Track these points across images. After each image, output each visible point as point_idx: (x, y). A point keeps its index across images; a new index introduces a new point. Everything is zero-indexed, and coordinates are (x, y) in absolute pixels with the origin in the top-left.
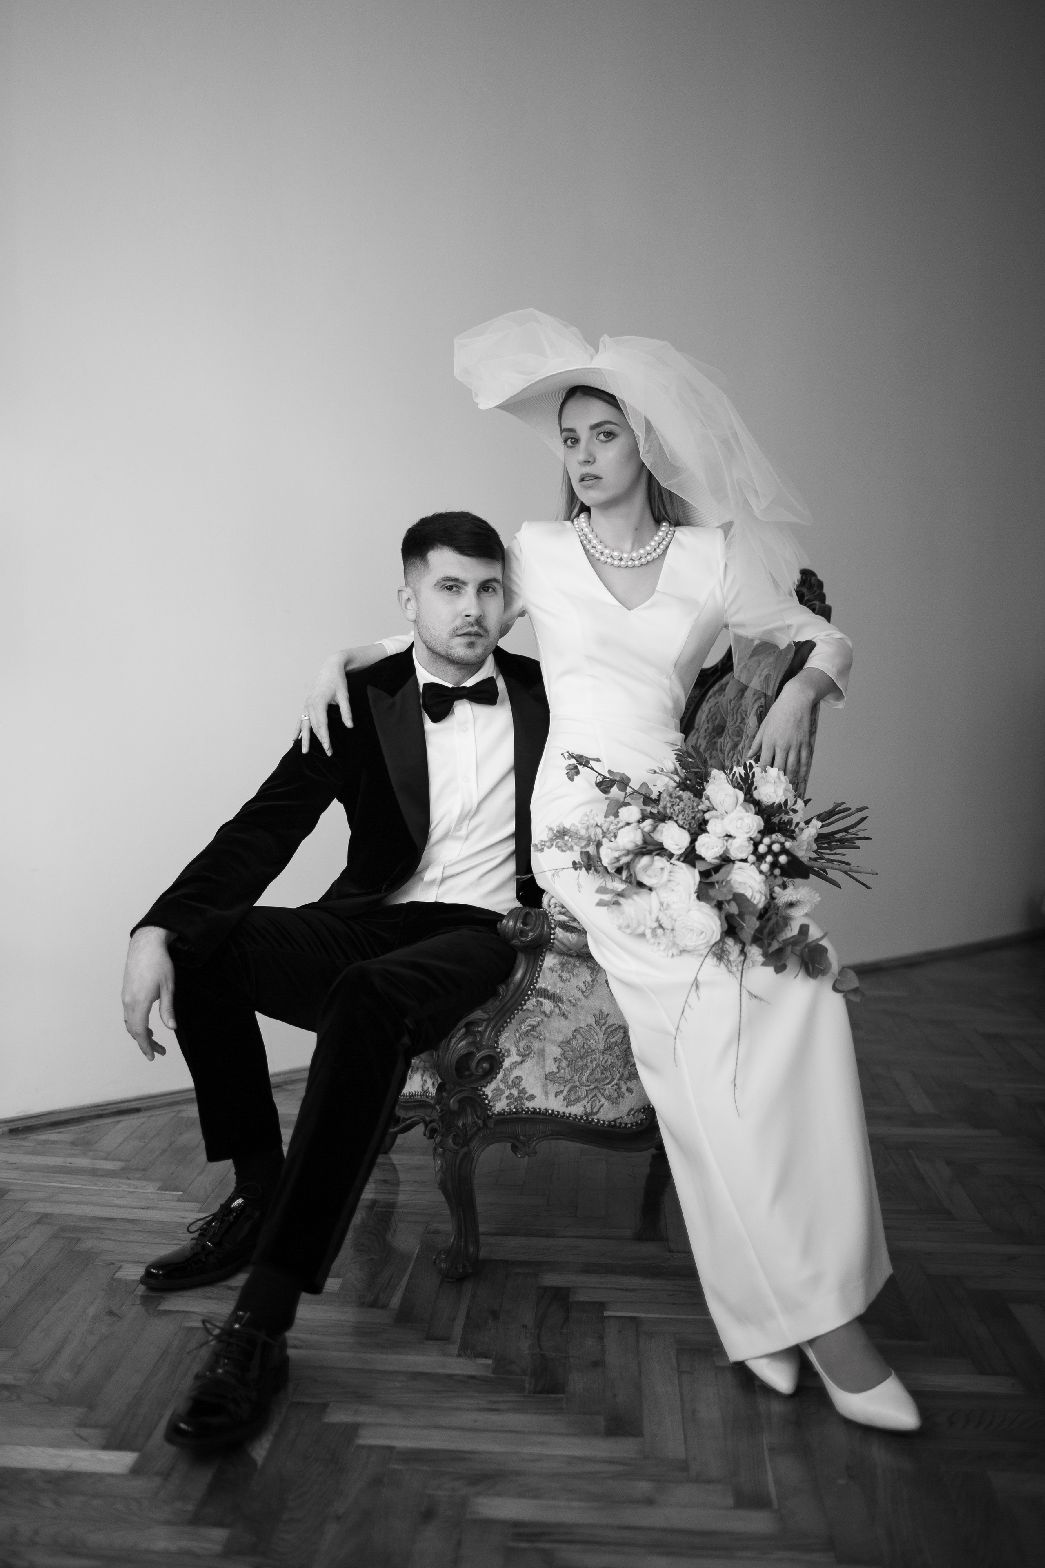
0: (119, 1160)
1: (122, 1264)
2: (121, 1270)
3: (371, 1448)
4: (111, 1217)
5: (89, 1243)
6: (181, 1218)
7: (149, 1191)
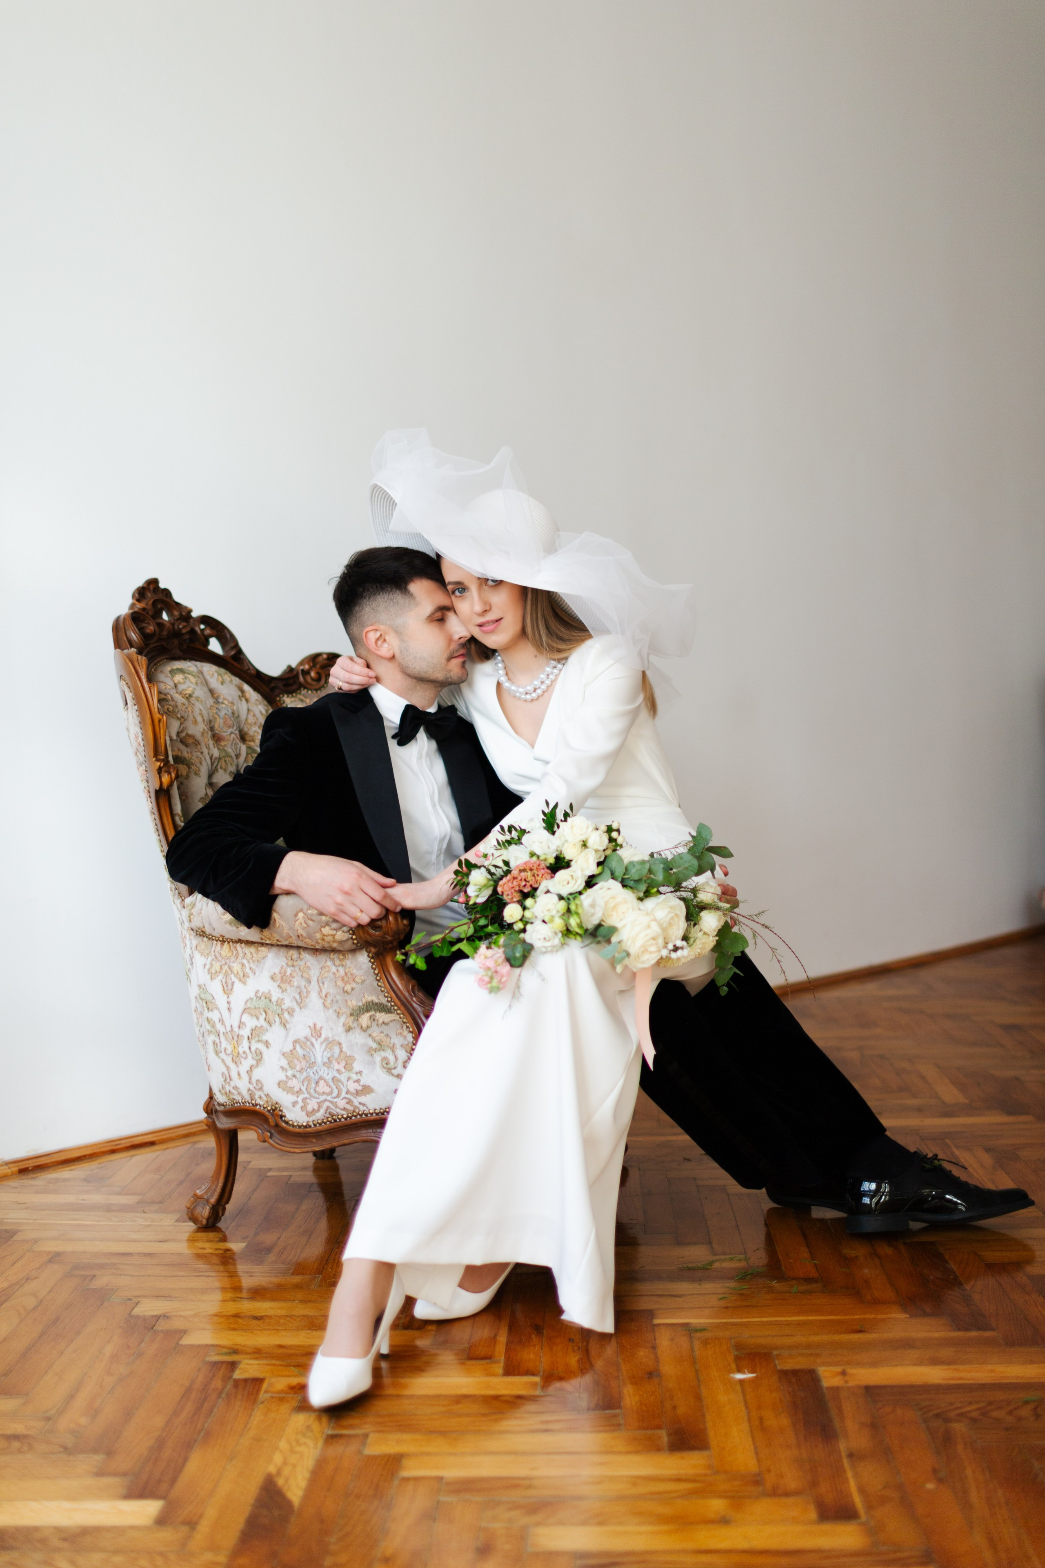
0: (135, 1194)
1: (139, 1299)
2: (138, 1305)
3: (417, 1479)
4: (127, 1252)
5: (103, 1281)
6: (200, 1248)
7: (166, 1223)
